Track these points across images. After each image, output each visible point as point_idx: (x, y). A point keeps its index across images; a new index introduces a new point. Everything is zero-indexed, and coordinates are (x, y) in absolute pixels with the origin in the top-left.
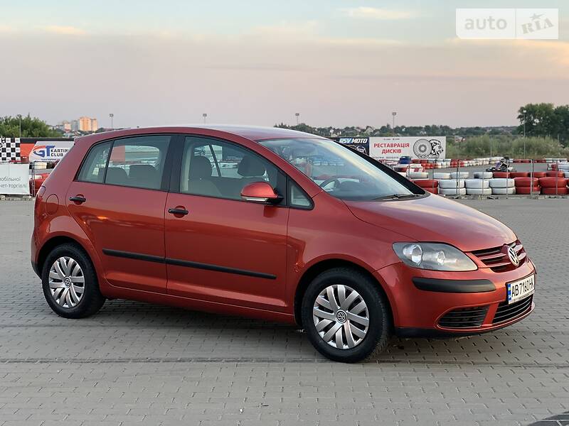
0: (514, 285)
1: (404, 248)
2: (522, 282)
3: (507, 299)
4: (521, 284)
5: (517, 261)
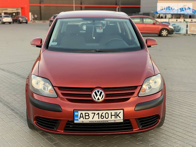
0: (84, 112)
3: (74, 119)
4: (95, 113)
5: (98, 99)
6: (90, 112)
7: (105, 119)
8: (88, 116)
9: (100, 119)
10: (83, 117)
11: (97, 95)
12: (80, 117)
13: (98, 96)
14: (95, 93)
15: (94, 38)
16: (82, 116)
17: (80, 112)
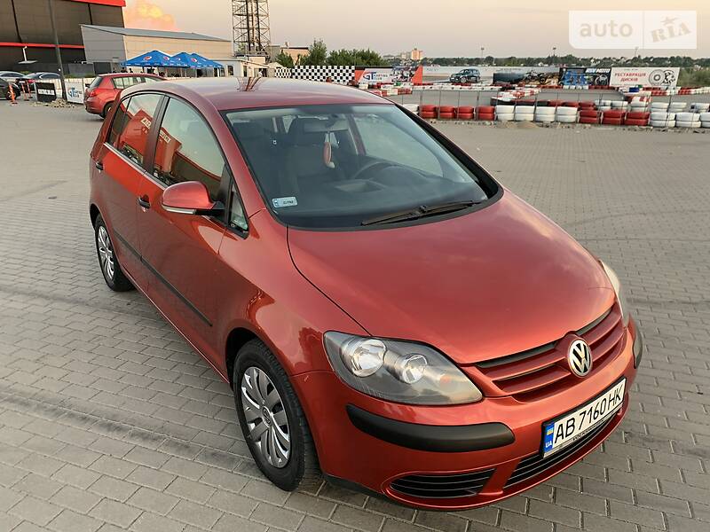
0: (564, 421)
1: (344, 342)
2: (587, 408)
3: (542, 449)
4: (585, 413)
5: (586, 369)
6: (575, 415)
7: (600, 417)
8: (573, 425)
9: (594, 422)
10: (562, 434)
11: (580, 359)
12: (558, 436)
13: (583, 360)
14: (575, 352)
15: (332, 165)
16: (560, 433)
17: (557, 424)
